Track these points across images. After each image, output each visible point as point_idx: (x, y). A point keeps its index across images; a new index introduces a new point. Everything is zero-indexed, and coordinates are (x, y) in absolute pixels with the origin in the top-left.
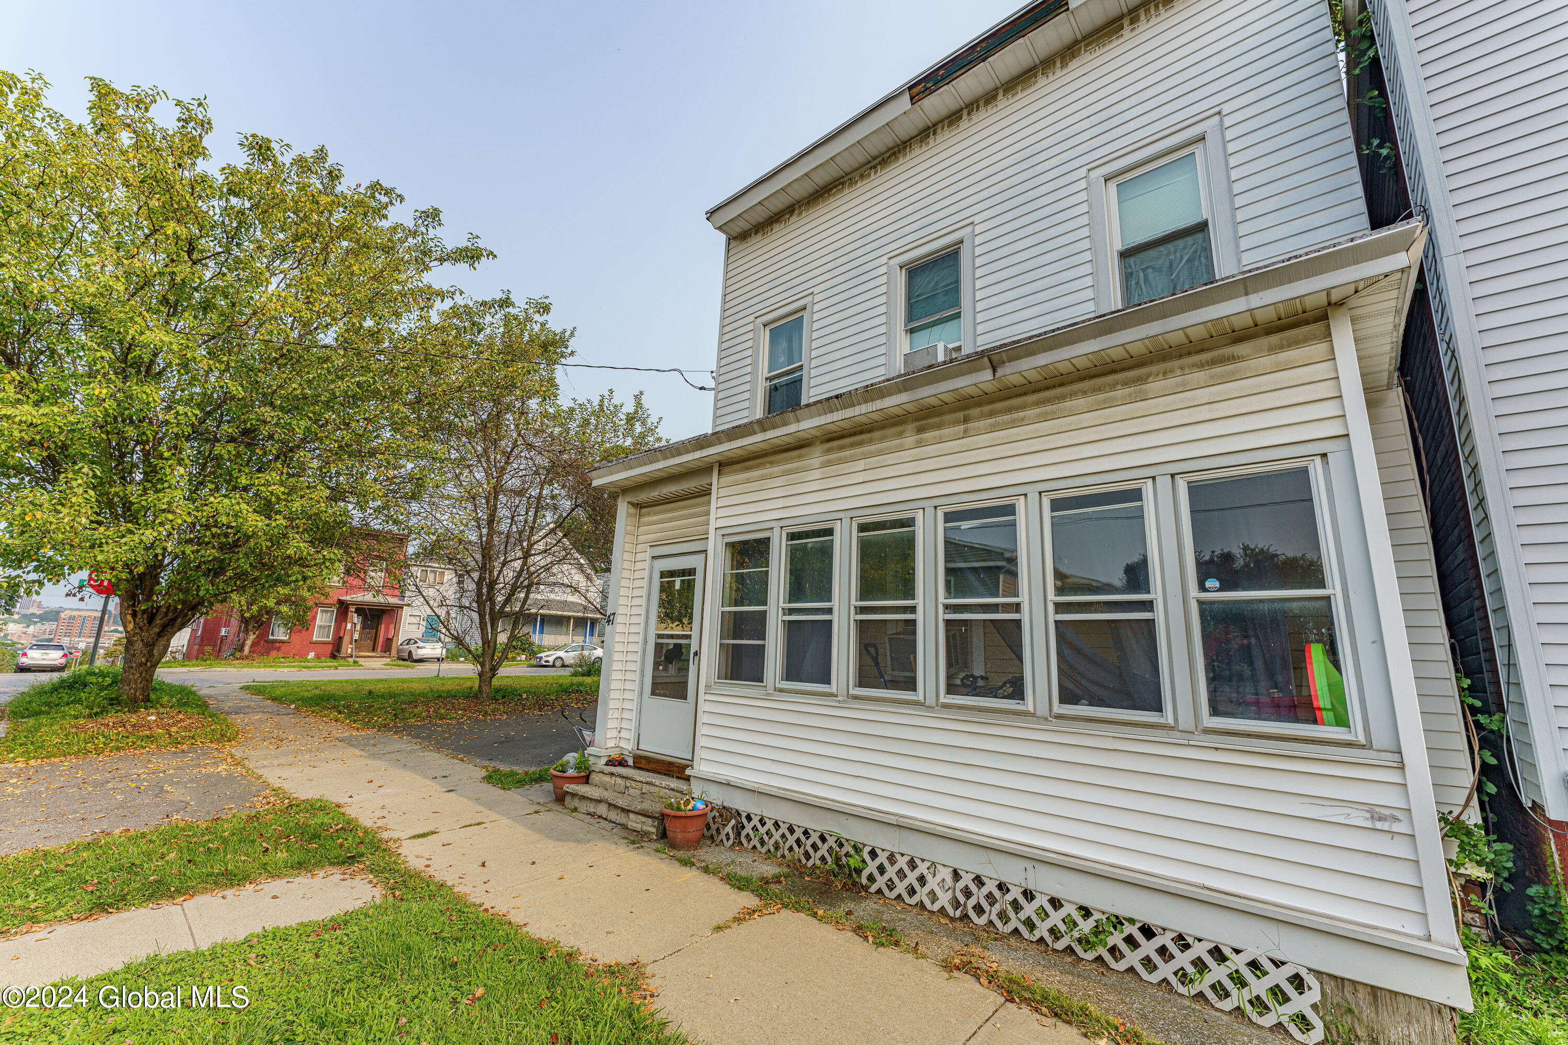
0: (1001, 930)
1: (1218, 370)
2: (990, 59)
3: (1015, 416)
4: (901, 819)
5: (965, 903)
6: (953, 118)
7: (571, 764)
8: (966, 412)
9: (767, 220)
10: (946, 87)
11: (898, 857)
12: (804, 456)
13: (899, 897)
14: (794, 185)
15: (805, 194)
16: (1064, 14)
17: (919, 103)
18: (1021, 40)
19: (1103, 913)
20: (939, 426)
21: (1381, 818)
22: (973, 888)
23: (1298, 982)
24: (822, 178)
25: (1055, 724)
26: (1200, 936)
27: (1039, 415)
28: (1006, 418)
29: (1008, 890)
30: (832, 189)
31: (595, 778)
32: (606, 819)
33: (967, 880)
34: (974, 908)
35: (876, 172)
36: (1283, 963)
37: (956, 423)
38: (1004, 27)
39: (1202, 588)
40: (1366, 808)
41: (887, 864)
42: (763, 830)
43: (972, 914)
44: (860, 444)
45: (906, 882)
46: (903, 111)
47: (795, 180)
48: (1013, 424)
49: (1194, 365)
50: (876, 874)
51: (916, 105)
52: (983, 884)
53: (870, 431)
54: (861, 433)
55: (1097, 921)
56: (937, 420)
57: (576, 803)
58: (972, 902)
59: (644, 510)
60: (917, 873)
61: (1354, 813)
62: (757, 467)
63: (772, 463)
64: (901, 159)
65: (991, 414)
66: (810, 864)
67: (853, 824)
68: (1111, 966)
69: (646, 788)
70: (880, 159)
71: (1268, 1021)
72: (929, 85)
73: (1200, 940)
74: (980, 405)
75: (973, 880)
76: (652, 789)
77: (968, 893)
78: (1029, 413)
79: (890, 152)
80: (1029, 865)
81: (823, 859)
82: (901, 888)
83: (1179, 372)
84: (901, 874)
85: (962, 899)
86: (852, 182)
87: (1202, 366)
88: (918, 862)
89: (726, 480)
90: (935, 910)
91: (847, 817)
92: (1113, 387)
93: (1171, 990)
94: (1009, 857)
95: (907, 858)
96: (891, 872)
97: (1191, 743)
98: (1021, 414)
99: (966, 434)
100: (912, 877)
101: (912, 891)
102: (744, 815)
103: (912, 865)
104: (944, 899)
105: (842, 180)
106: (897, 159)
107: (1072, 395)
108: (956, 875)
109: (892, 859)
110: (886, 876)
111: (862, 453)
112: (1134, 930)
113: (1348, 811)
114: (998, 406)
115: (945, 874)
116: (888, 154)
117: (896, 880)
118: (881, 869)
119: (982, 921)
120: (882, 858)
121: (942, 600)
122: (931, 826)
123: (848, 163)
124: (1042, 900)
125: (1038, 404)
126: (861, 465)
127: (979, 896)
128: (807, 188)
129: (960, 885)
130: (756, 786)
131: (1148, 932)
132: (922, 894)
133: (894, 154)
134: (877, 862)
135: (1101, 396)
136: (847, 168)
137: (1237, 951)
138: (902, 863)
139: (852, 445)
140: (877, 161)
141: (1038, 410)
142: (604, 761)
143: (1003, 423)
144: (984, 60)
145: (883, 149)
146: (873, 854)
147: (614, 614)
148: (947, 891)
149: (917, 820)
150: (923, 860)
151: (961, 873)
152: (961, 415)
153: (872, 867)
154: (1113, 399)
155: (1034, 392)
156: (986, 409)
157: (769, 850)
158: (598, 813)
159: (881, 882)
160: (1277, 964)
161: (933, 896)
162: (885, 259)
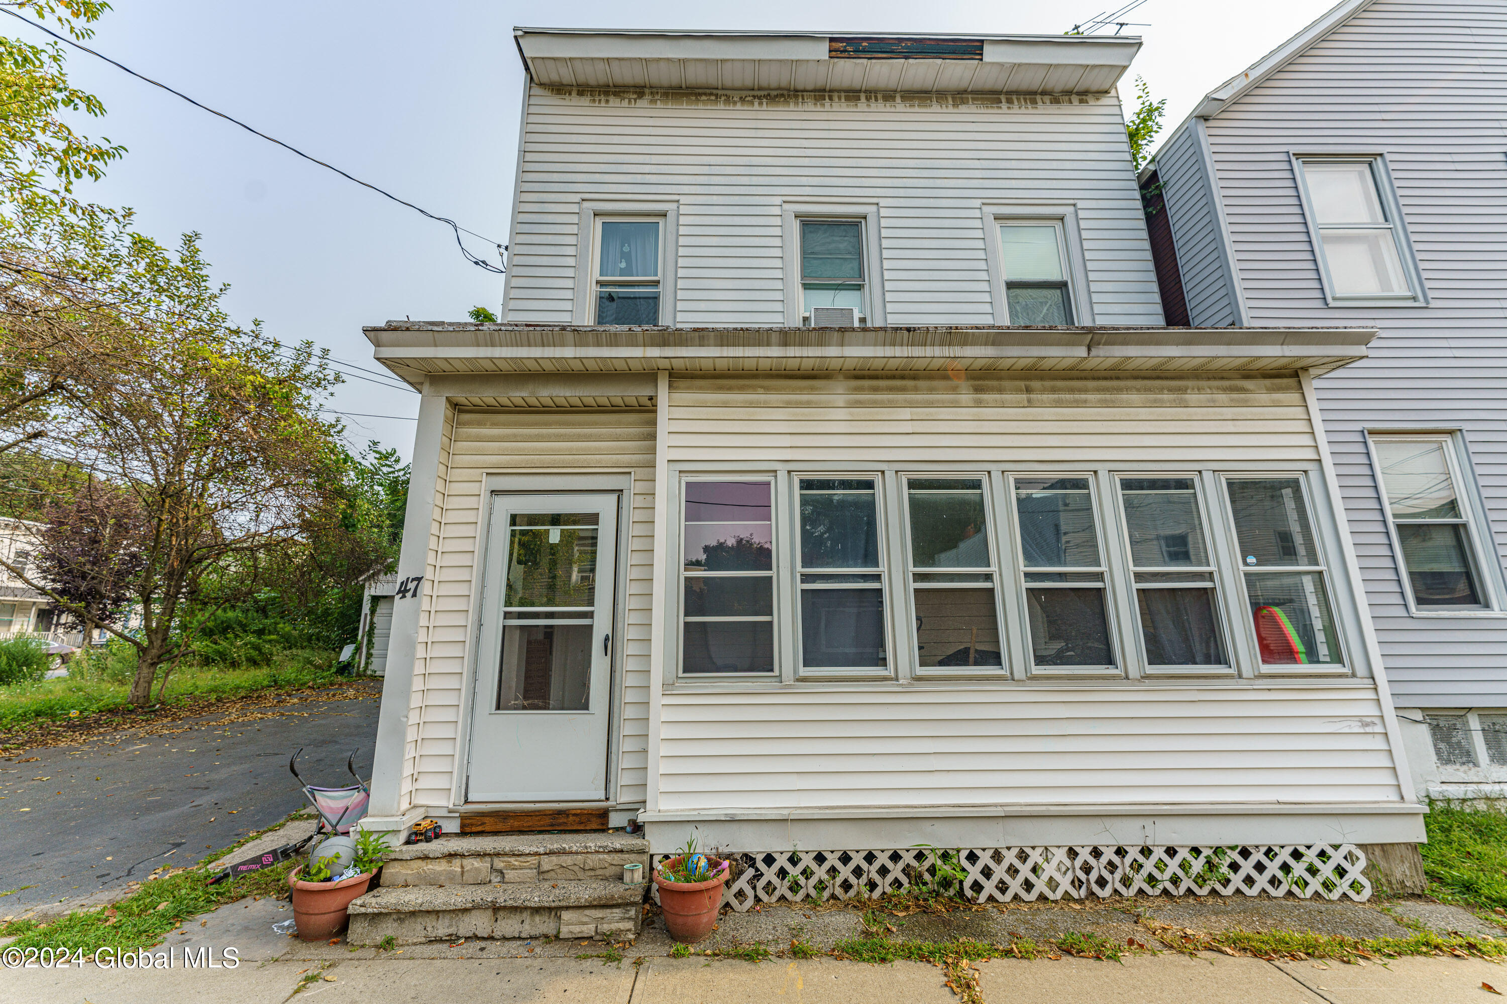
0: (1126, 895)
1: (1235, 396)
2: (911, 61)
3: (1077, 396)
4: (1006, 809)
5: (1088, 880)
6: (852, 94)
7: (344, 861)
8: (1027, 383)
9: (599, 86)
10: (865, 61)
11: (1004, 852)
12: (820, 389)
13: (1016, 897)
14: (662, 64)
15: (665, 82)
16: (976, 62)
17: (836, 60)
18: (939, 61)
19: (1211, 848)
20: (1000, 391)
21: (1367, 725)
22: (1092, 861)
23: (1350, 857)
24: (696, 75)
25: (1148, 684)
26: (1282, 843)
27: (1100, 401)
28: (1068, 396)
29: (1126, 852)
30: (700, 94)
31: (391, 872)
32: (491, 938)
33: (1084, 855)
34: (1097, 882)
35: (761, 104)
36: (1340, 845)
37: (1018, 391)
38: (929, 39)
39: (1245, 563)
40: (1357, 719)
41: (992, 864)
42: (794, 872)
43: (1096, 889)
44: (903, 390)
45: (1020, 878)
46: (817, 58)
47: (668, 59)
48: (1077, 404)
49: (1218, 388)
50: (982, 879)
51: (833, 60)
52: (1076, 854)
53: (914, 378)
54: (903, 378)
55: (1206, 857)
56: (995, 383)
57: (389, 929)
58: (1094, 876)
59: (466, 417)
60: (1030, 864)
61: (1353, 724)
62: (742, 389)
63: (767, 389)
64: (792, 105)
65: (1054, 390)
66: (876, 894)
67: (941, 828)
68: (1223, 894)
69: (547, 863)
70: (766, 93)
71: (1335, 895)
72: (849, 48)
73: (1282, 847)
74: (1042, 379)
75: (1091, 853)
76: (567, 860)
77: (1087, 869)
78: (1090, 397)
79: (779, 92)
80: (1148, 822)
81: (897, 883)
82: (1015, 886)
83: (1209, 391)
84: (1013, 871)
85: (1083, 877)
86: (728, 100)
87: (1225, 390)
88: (1028, 851)
89: (683, 397)
90: (1059, 898)
91: (933, 822)
92: (1161, 390)
93: (1269, 897)
94: (1124, 820)
95: (1015, 851)
96: (999, 872)
97: (1255, 687)
98: (1083, 396)
99: (1030, 404)
100: (1025, 871)
101: (1028, 886)
102: (759, 858)
103: (1023, 856)
104: (1065, 884)
105: (715, 91)
106: (787, 102)
107: (1128, 390)
108: (1072, 853)
109: (997, 856)
110: (995, 879)
111: (905, 401)
112: (1235, 856)
113: (1349, 723)
114: (1060, 384)
115: (1060, 855)
116: (775, 93)
117: (1007, 879)
118: (987, 873)
119: (1107, 892)
120: (985, 859)
121: (1023, 568)
122: (1044, 808)
123: (732, 77)
124: (1159, 853)
125: (1098, 390)
126: (906, 413)
127: (1099, 867)
128: (671, 76)
129: (1078, 862)
130: (785, 812)
131: (1245, 853)
132: (1040, 886)
133: (782, 95)
134: (980, 865)
135: (1152, 396)
136: (728, 83)
137: (1309, 847)
138: (1010, 857)
139: (891, 389)
140: (762, 93)
141: (1099, 396)
142: (403, 837)
143: (1067, 401)
144: (906, 58)
145: (774, 84)
146: (972, 857)
147: (419, 579)
148: (1065, 873)
149: (1020, 805)
150: (1033, 848)
151: (1077, 849)
152: (1022, 384)
153: (974, 873)
154: (1161, 401)
155: (1094, 379)
156: (1048, 384)
157: (808, 896)
158: (462, 932)
159: (989, 887)
160: (1336, 847)
161: (1052, 884)
162: (778, 200)
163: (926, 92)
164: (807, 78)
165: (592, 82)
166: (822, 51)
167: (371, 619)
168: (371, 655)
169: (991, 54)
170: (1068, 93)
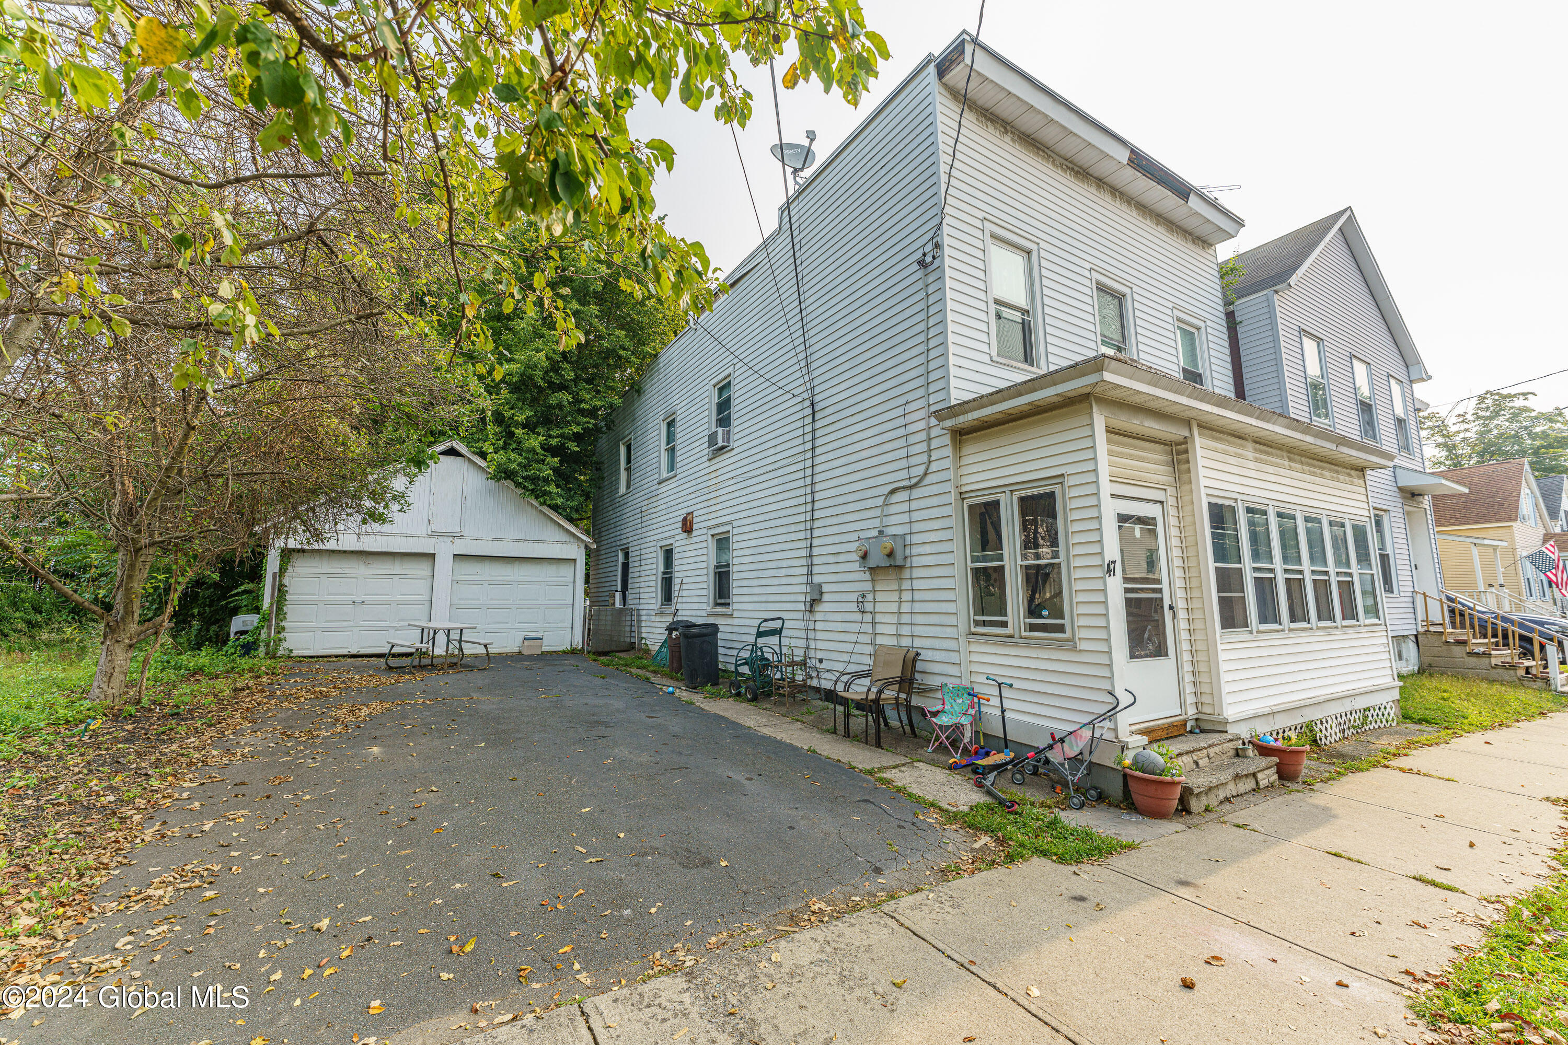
14: (1039, 116)
15: (1024, 128)
20: (1295, 461)
28: (1312, 469)
32: (1238, 796)
33: (1339, 718)
37: (1299, 462)
51: (1126, 166)
56: (1293, 456)
65: (1308, 464)
69: (1211, 752)
76: (1217, 749)
95: (1325, 719)
98: (1316, 470)
103: (1327, 721)
111: (1270, 461)
126: (1271, 469)
129: (1338, 721)
143: (1312, 472)
156: (1306, 460)
162: (1088, 266)
163: (1145, 207)
164: (1102, 169)
165: (980, 103)
166: (1123, 156)
167: (280, 581)
168: (283, 628)
169: (1193, 201)
170: (1199, 238)
